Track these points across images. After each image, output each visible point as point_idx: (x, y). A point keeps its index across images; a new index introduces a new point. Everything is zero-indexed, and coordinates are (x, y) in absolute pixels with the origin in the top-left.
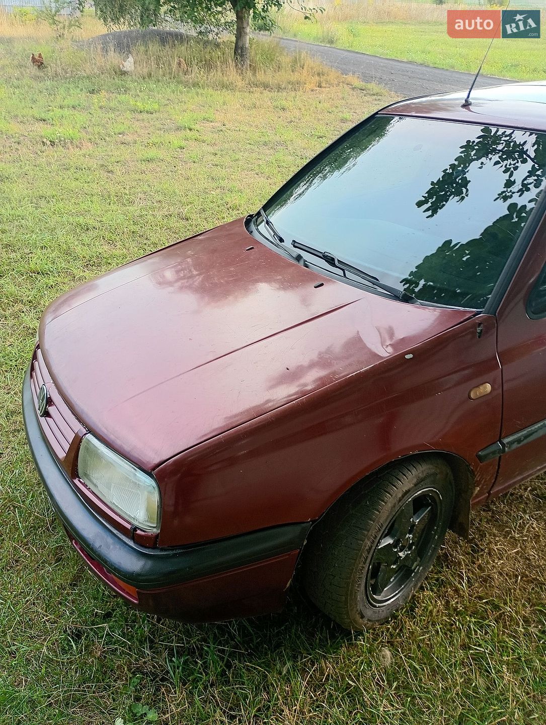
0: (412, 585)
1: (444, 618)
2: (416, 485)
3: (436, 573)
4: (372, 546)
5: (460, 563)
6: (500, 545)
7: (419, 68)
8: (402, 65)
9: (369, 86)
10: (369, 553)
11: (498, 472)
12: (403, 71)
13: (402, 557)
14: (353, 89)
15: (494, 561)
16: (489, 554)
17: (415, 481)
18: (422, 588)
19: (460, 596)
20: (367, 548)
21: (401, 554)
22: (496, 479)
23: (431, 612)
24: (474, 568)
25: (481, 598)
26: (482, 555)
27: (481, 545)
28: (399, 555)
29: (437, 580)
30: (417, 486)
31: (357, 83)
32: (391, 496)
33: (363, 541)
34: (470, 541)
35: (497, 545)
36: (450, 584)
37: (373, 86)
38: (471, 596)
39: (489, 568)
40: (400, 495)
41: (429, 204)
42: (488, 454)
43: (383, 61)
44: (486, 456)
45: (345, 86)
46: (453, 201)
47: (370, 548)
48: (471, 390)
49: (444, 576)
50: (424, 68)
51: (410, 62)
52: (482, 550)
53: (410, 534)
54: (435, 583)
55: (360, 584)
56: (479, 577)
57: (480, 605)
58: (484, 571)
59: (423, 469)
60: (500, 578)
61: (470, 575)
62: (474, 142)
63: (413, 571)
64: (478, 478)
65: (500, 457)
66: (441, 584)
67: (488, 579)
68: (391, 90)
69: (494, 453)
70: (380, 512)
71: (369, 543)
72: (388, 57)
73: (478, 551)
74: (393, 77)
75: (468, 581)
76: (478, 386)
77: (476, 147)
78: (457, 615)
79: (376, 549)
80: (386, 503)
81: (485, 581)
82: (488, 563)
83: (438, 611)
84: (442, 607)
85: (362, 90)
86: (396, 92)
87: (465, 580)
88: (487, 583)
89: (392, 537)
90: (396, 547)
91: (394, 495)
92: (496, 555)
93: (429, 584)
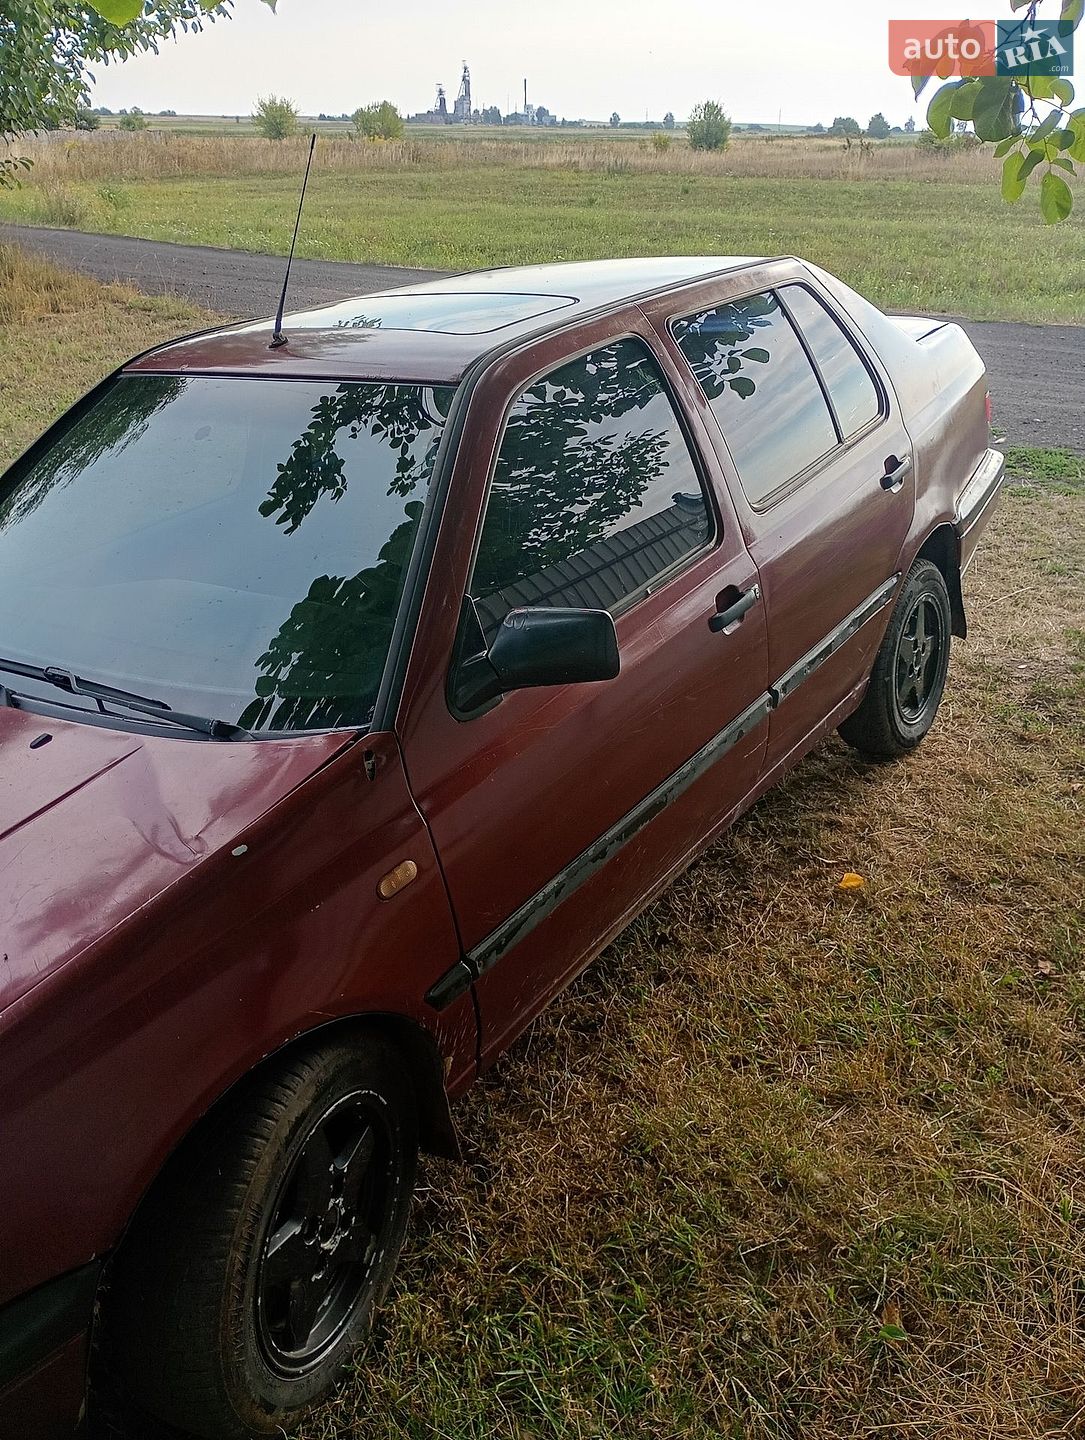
0: (370, 1294)
1: (444, 1336)
2: (316, 1099)
3: (417, 1250)
4: (247, 1260)
5: (459, 1212)
6: (527, 1146)
7: (255, 259)
8: (222, 256)
9: (160, 301)
10: (244, 1275)
11: (478, 1017)
12: (225, 267)
13: (331, 1250)
14: (128, 310)
15: (518, 1184)
16: (510, 1171)
17: (312, 1091)
18: (392, 1294)
19: (467, 1278)
20: (238, 1266)
21: (326, 1246)
22: (479, 1029)
23: (418, 1334)
24: (486, 1212)
25: (504, 1268)
26: (497, 1179)
27: (493, 1159)
28: (322, 1249)
29: (421, 1262)
30: (320, 1100)
31: (131, 297)
32: (267, 1140)
33: (225, 1257)
34: (471, 1159)
35: (519, 1150)
36: (446, 1261)
37: (166, 301)
38: (487, 1270)
39: (511, 1201)
40: (285, 1132)
41: (284, 509)
42: (448, 990)
43: (182, 251)
44: (443, 997)
45: (110, 306)
46: (325, 496)
47: (245, 1265)
48: (379, 882)
49: (432, 1249)
50: (265, 259)
51: (237, 250)
52: (497, 1169)
53: (336, 1198)
54: (417, 1272)
55: (242, 1347)
56: (497, 1224)
57: (507, 1282)
58: (504, 1210)
59: (326, 1062)
60: (534, 1214)
61: (480, 1228)
62: (333, 398)
63: (367, 1266)
64: (442, 1040)
65: (473, 987)
66: (429, 1267)
67: (513, 1224)
68: (205, 307)
69: (457, 984)
70: (248, 1183)
71: (239, 1257)
72: (193, 243)
73: (489, 1172)
74: (205, 281)
75: (479, 1243)
76: (391, 871)
77: (338, 407)
78: (466, 1322)
79: (260, 1259)
80: (257, 1159)
81: (509, 1229)
82: (509, 1190)
83: (431, 1327)
84: (436, 1316)
85: (145, 310)
86: (216, 310)
87: (472, 1243)
88: (513, 1233)
89: (297, 1219)
90: (310, 1236)
91: (272, 1137)
92: (522, 1169)
93: (406, 1277)
